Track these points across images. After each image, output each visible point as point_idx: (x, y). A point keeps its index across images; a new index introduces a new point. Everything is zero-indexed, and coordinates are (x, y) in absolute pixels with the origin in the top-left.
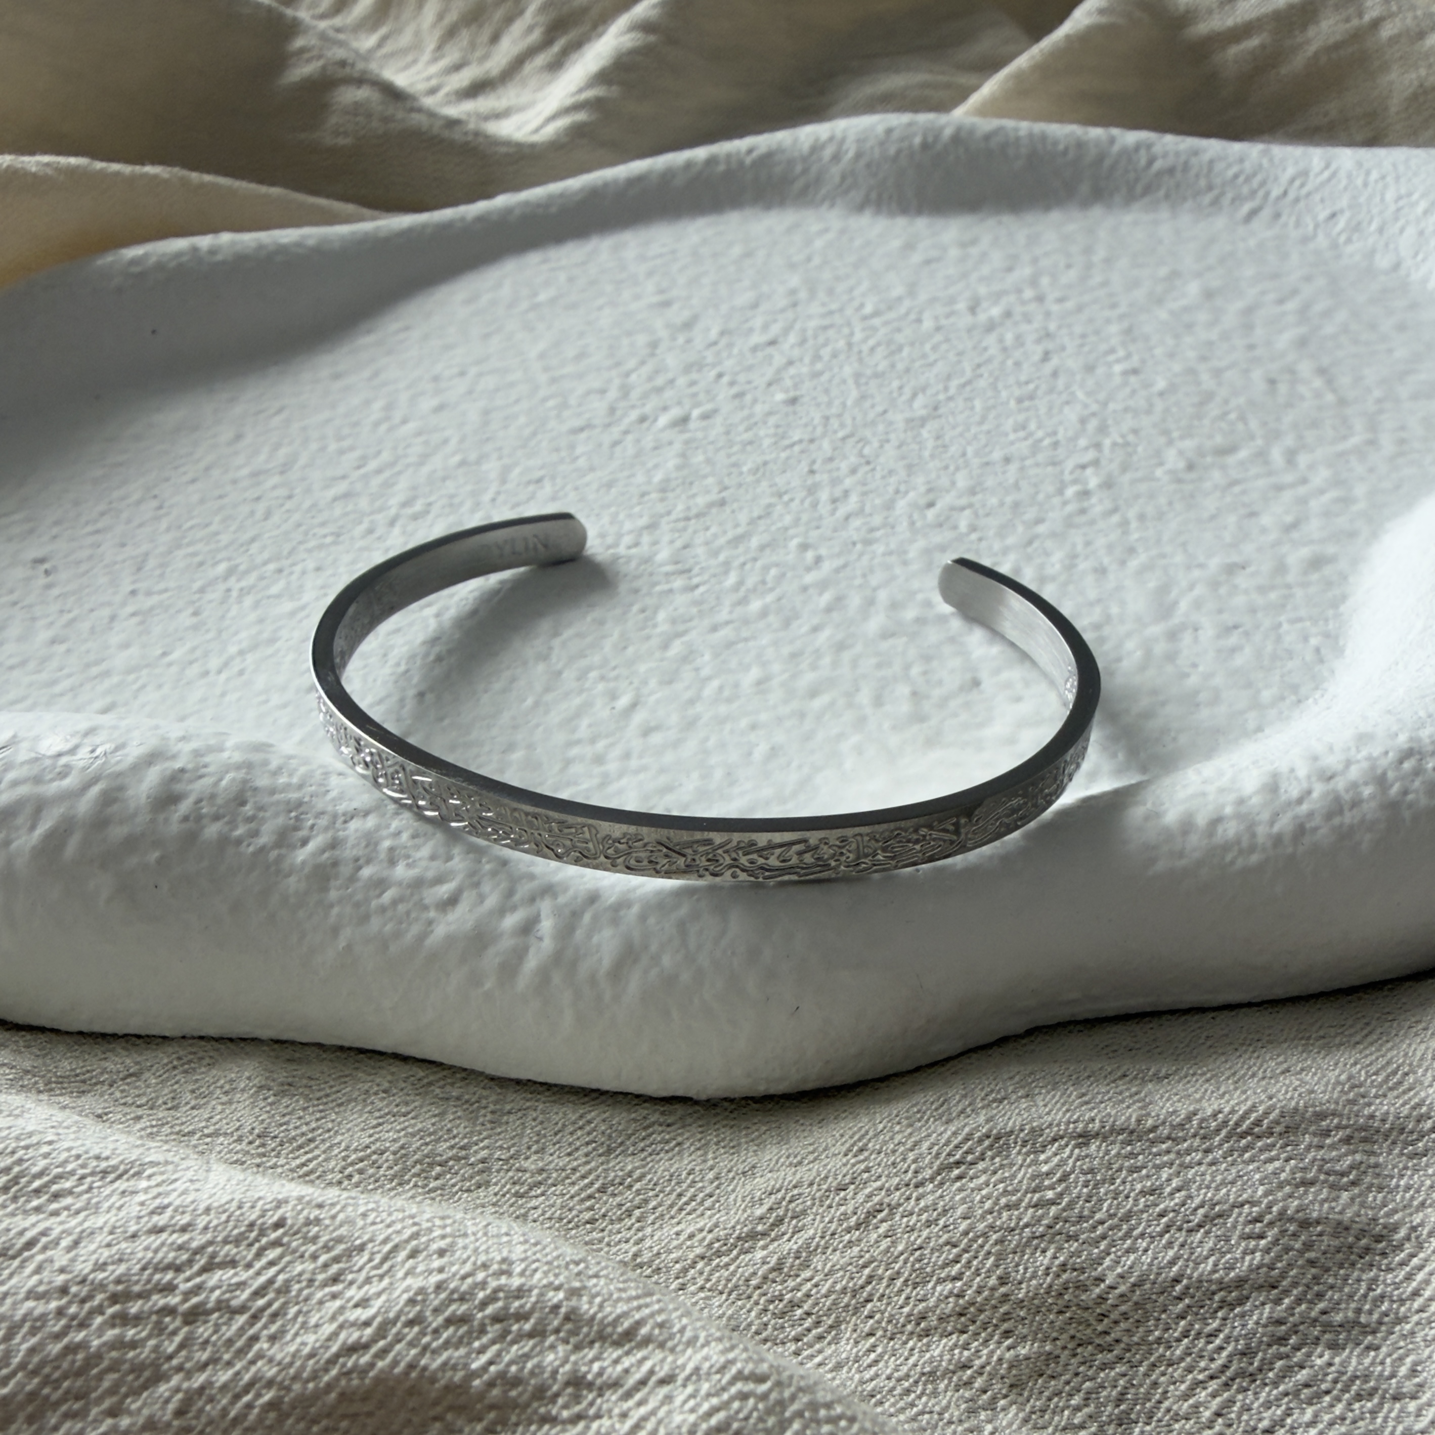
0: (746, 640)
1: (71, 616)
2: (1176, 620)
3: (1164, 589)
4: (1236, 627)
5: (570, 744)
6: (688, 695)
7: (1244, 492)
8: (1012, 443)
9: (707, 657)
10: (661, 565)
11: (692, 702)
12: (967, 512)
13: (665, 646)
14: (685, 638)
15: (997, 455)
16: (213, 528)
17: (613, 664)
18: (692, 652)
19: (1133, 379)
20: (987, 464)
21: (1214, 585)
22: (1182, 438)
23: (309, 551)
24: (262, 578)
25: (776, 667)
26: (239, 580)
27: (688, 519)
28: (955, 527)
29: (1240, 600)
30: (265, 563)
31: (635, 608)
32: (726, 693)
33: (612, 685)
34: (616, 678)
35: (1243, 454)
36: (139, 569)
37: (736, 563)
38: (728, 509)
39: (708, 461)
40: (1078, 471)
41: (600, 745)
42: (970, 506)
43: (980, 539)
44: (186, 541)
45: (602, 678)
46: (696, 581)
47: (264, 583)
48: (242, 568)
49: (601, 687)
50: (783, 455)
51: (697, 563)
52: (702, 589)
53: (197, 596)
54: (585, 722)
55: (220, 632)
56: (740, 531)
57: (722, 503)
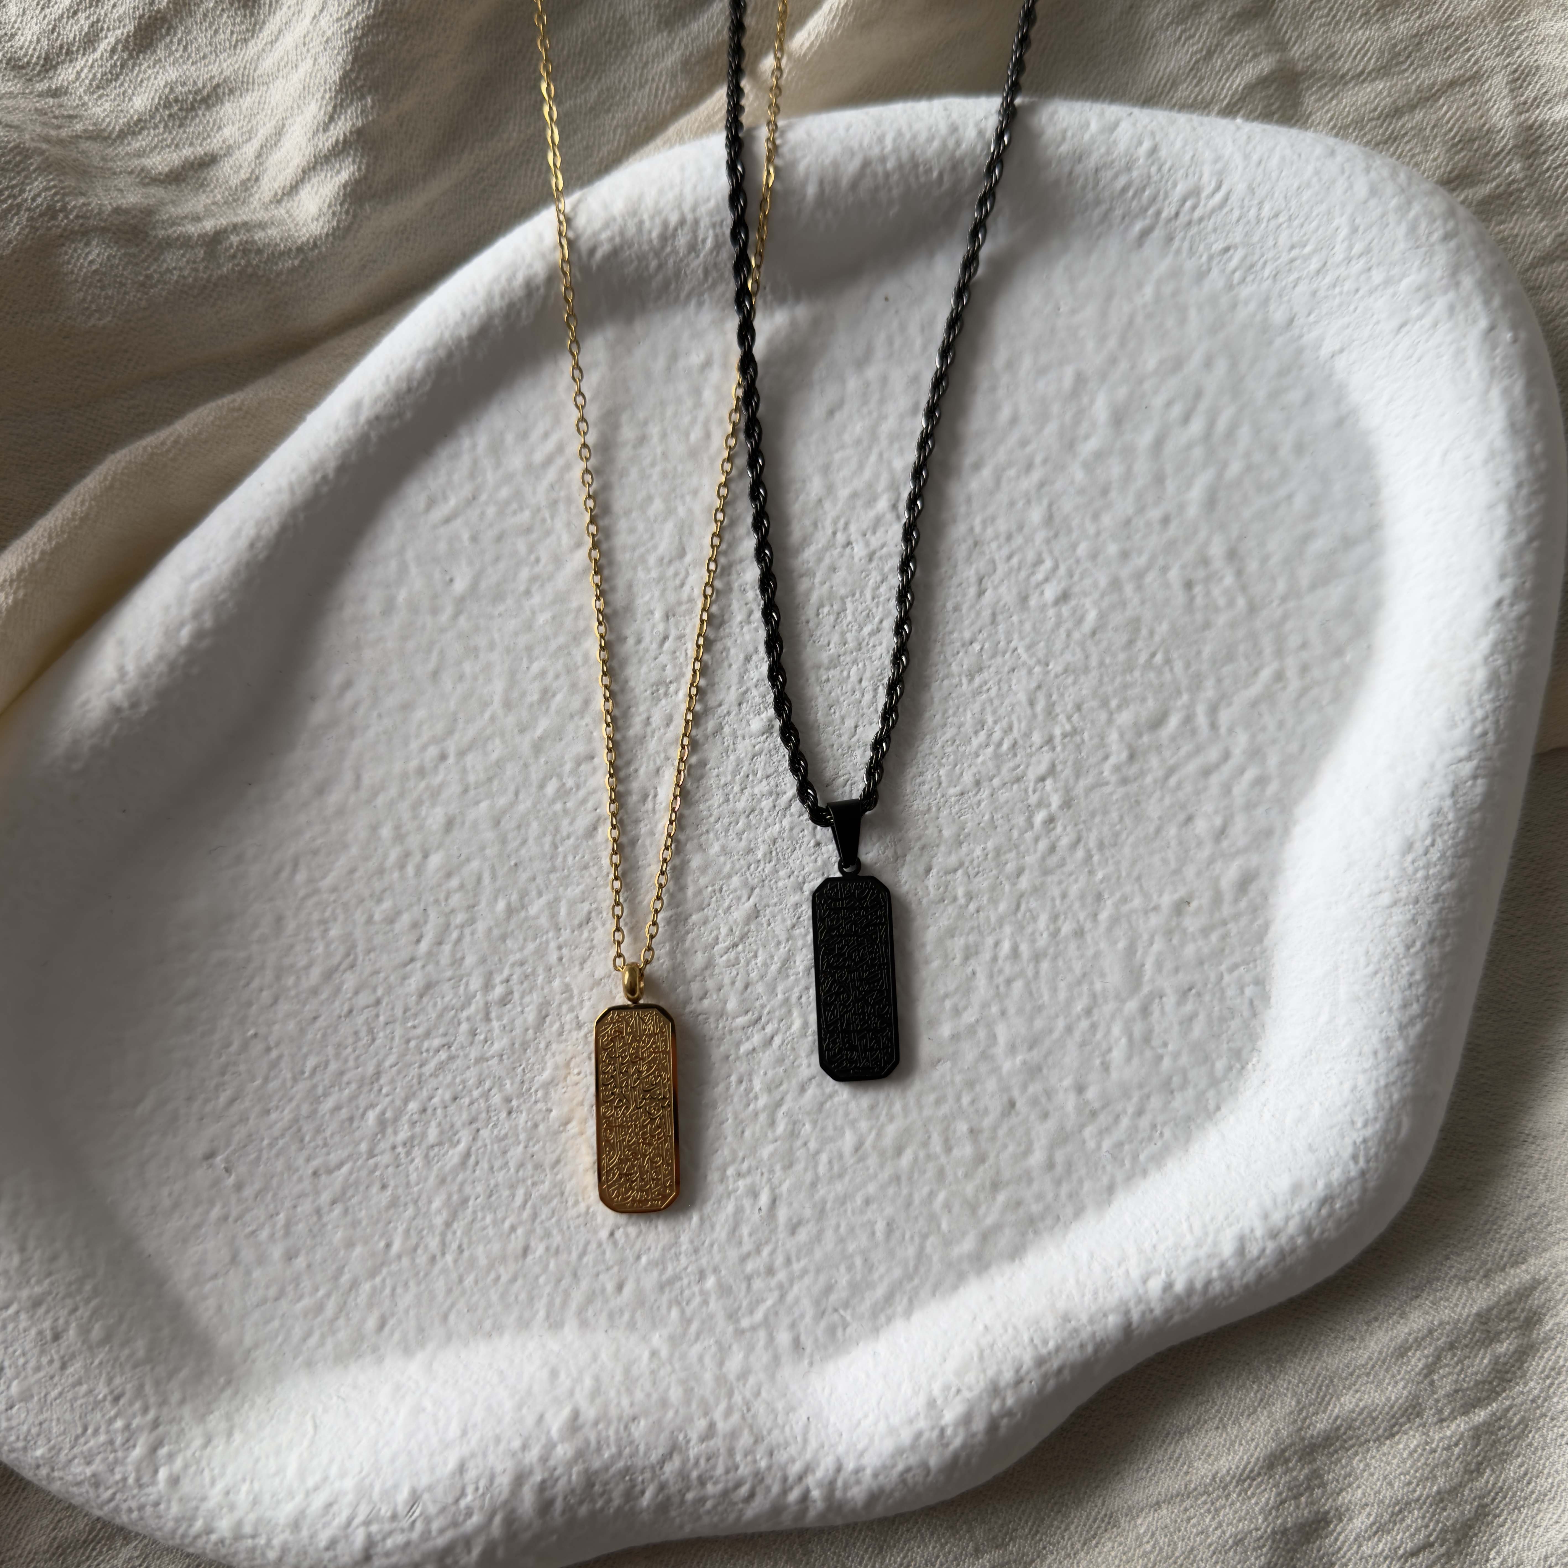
0: (831, 1096)
1: (282, 1217)
2: (1146, 989)
3: (1131, 950)
4: (1190, 989)
5: (744, 1259)
6: (809, 1177)
7: (1179, 786)
8: (977, 755)
9: (808, 1127)
10: (734, 1018)
11: (814, 1185)
12: (960, 872)
13: (772, 1123)
14: (784, 1108)
15: (968, 778)
16: (333, 1067)
17: (741, 1155)
18: (795, 1123)
19: (1065, 610)
20: (962, 794)
21: (1169, 933)
22: (1120, 707)
23: (435, 1075)
24: (413, 1124)
25: (863, 1125)
26: (396, 1133)
27: (735, 945)
28: (955, 899)
29: (1190, 951)
30: (406, 1101)
31: (734, 1078)
32: (836, 1168)
33: (748, 1180)
34: (749, 1171)
35: (1173, 722)
36: (302, 1140)
37: (794, 999)
38: (764, 920)
39: (724, 850)
40: (1040, 785)
41: (766, 1251)
42: (961, 864)
43: (978, 911)
44: (320, 1091)
45: (739, 1175)
46: (769, 1029)
47: (418, 1129)
48: (389, 1114)
49: (741, 1183)
50: (786, 822)
51: (763, 1006)
52: (777, 1041)
53: (372, 1162)
54: (745, 1230)
55: (416, 1202)
56: (783, 950)
57: (756, 913)
